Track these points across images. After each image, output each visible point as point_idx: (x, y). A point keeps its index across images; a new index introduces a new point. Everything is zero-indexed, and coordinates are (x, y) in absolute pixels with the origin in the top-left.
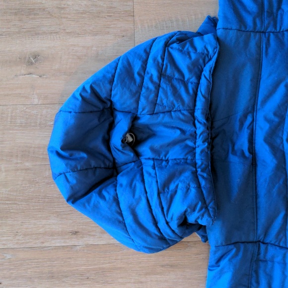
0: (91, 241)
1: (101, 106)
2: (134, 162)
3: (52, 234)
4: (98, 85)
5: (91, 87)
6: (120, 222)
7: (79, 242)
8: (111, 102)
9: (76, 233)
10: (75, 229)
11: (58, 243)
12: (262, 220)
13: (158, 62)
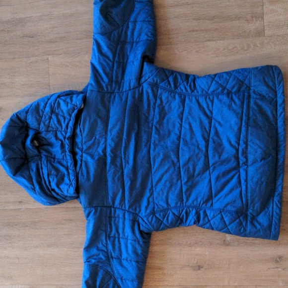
0: (28, 206)
1: (21, 124)
2: (37, 156)
3: (9, 203)
4: (20, 114)
5: (16, 114)
6: (32, 189)
7: (23, 207)
8: (27, 123)
9: (20, 202)
10: (20, 200)
11: (12, 207)
12: (110, 194)
13: (52, 105)
